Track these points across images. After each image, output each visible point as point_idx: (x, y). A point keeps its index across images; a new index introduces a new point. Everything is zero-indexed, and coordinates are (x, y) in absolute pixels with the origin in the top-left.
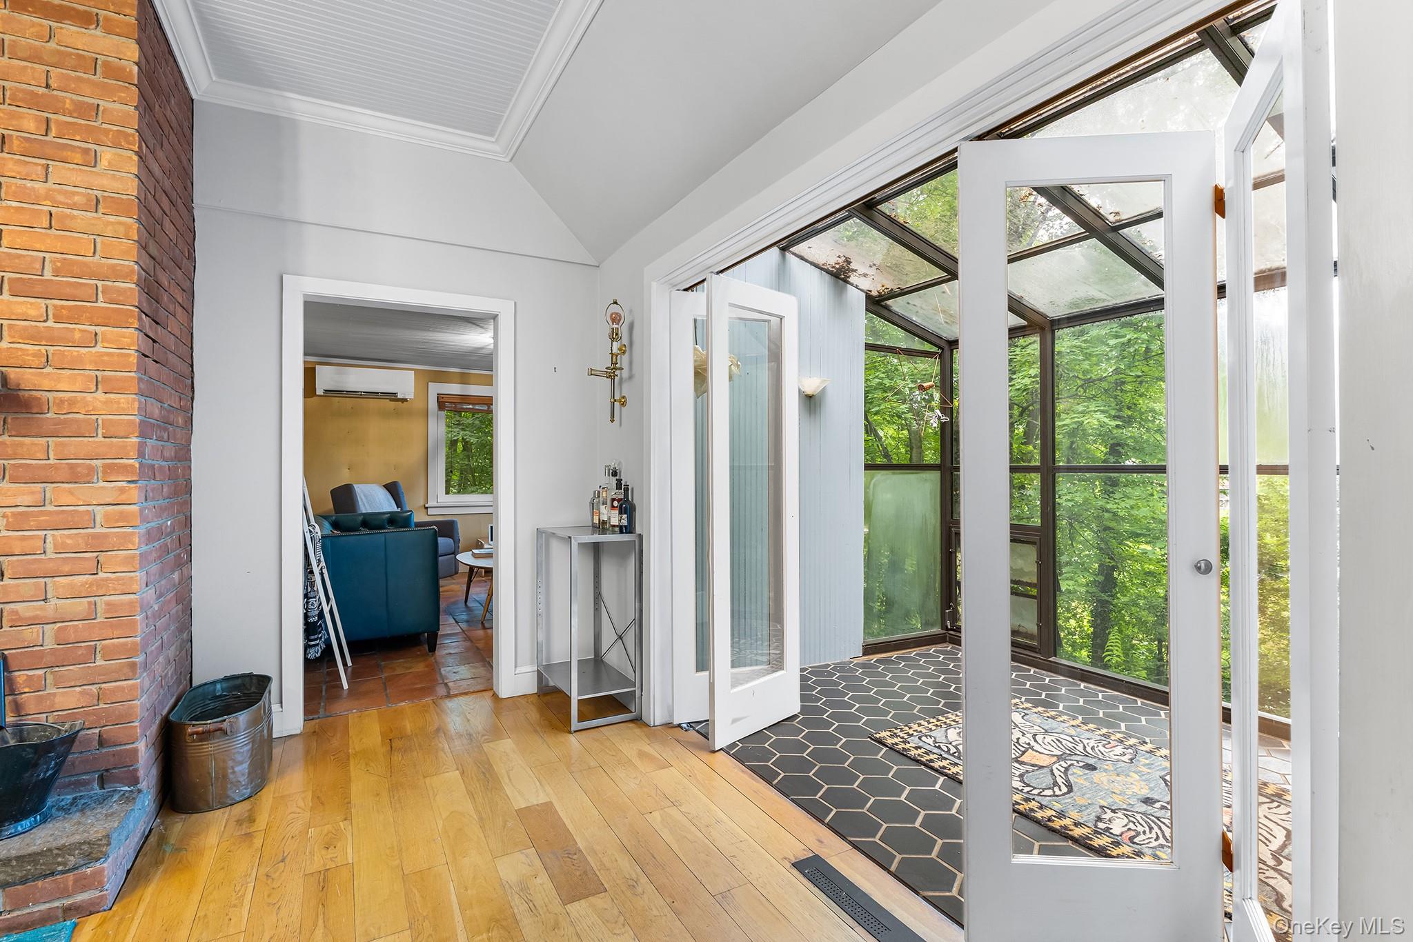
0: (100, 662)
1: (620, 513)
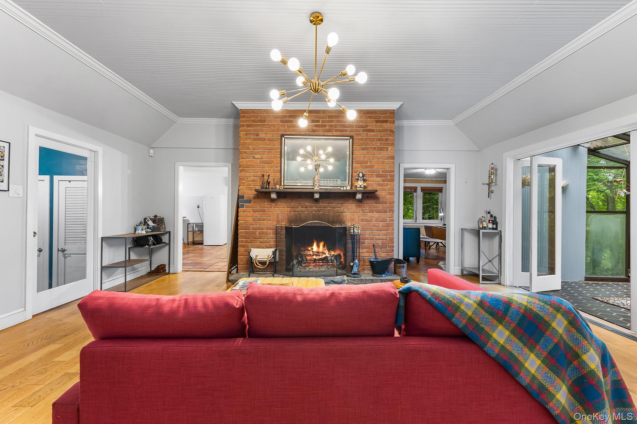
0: (388, 248)
1: (493, 224)
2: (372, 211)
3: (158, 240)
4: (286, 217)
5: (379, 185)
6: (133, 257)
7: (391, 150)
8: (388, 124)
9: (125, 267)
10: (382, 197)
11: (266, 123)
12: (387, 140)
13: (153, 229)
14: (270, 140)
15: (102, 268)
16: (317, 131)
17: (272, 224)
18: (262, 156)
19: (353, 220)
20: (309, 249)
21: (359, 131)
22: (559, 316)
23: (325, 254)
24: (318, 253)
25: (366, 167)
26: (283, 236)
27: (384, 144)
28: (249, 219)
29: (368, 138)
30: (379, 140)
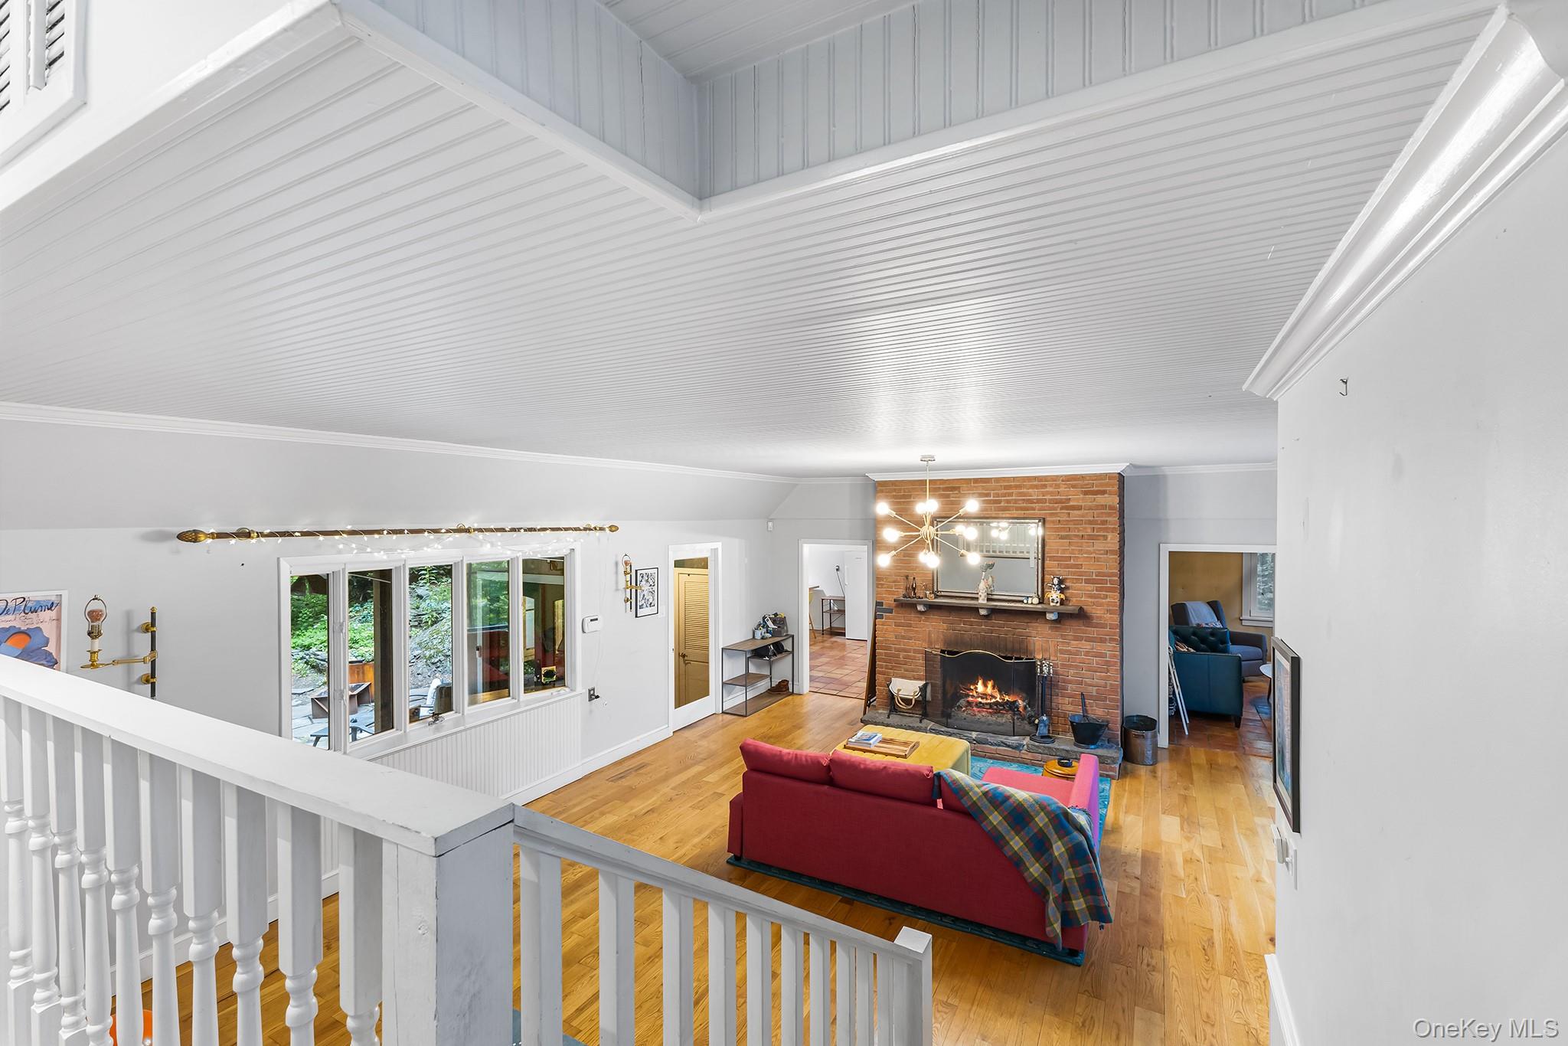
0: (1107, 702)
2: (1076, 639)
3: (779, 648)
4: (942, 637)
5: (1091, 596)
6: (752, 670)
7: (1111, 539)
8: (1106, 495)
9: (746, 686)
10: (1097, 617)
11: (912, 500)
12: (1104, 522)
13: (774, 633)
15: (723, 683)
17: (921, 645)
19: (1044, 650)
20: (972, 687)
21: (1055, 509)
22: (1042, 814)
23: (996, 698)
24: (984, 696)
25: (1067, 567)
26: (938, 665)
27: (1099, 530)
28: (891, 636)
29: (1071, 521)
30: (1090, 522)
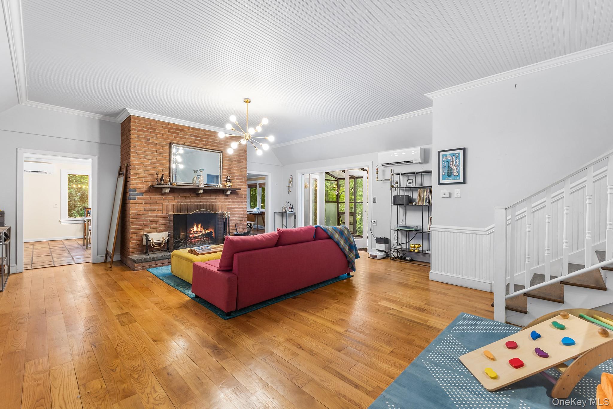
1: (291, 209)
2: (234, 202)
4: (174, 207)
10: (240, 193)
11: (156, 131)
12: (242, 156)
14: (160, 145)
16: (197, 144)
17: (162, 213)
18: (153, 157)
19: (222, 208)
23: (202, 232)
25: (230, 173)
26: (172, 222)
27: (241, 159)
28: (141, 210)
